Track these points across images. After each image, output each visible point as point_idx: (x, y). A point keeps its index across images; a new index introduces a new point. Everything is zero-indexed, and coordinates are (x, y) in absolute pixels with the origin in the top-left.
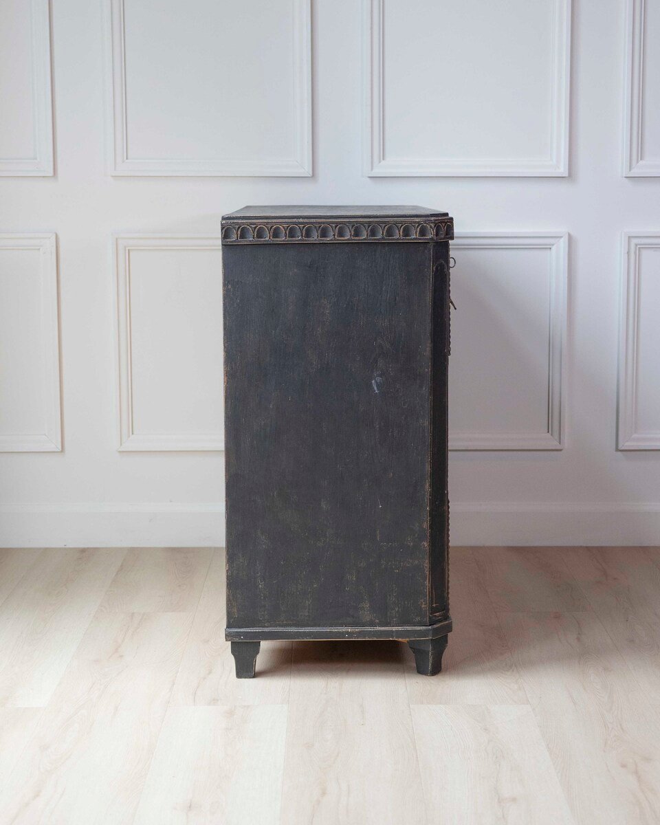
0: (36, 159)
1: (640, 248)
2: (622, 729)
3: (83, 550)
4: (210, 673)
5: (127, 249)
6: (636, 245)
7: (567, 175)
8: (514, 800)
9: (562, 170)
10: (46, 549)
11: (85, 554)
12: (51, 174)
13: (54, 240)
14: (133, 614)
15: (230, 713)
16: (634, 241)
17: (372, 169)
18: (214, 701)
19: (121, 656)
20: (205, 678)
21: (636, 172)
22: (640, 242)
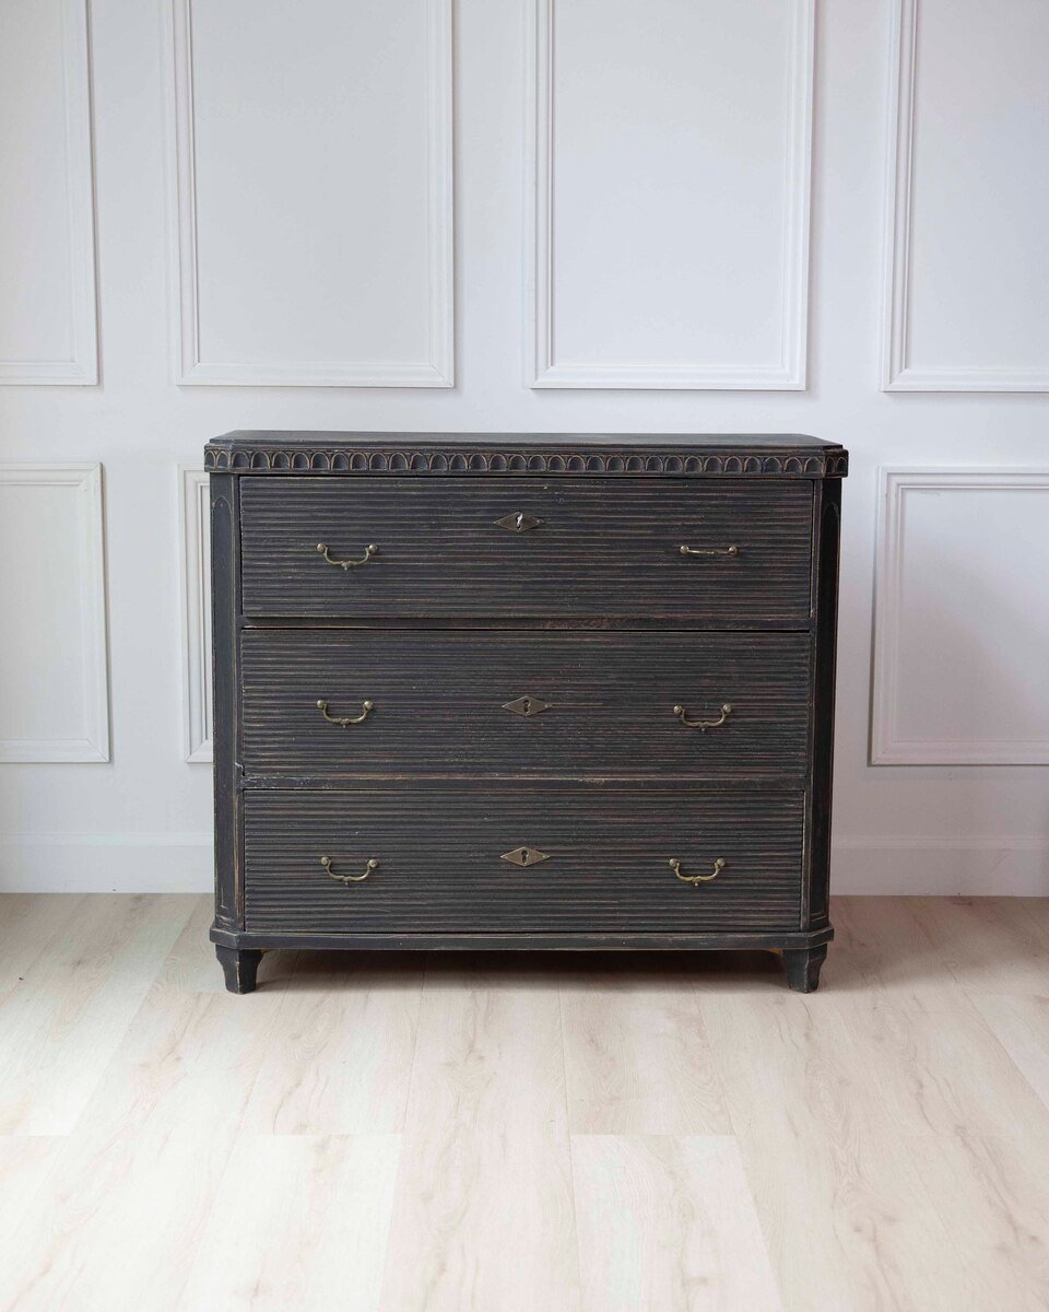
0: (73, 361)
1: (905, 489)
2: (859, 1172)
3: (138, 898)
4: (298, 1085)
5: (199, 485)
6: (898, 485)
7: (804, 388)
8: (704, 1281)
9: (798, 382)
10: (89, 895)
11: (141, 903)
12: (95, 382)
13: (99, 470)
14: (200, 993)
15: (322, 1147)
16: (896, 480)
17: (536, 379)
18: (301, 1128)
19: (178, 1059)
20: (290, 1094)
21: (898, 385)
22: (903, 482)
